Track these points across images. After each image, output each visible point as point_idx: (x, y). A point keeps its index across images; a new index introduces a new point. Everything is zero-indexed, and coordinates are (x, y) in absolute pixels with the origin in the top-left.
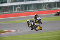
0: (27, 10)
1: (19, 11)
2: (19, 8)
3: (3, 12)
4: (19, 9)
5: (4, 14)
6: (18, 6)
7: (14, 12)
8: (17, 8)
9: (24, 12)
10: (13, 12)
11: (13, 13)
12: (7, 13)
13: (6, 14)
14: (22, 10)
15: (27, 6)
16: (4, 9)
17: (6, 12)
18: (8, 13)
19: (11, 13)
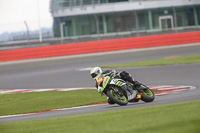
0: (193, 24)
1: (170, 26)
2: (170, 17)
3: (115, 31)
4: (169, 20)
5: (120, 36)
6: (166, 12)
7: (151, 30)
8: (161, 18)
9: (185, 30)
10: (148, 31)
11: (150, 34)
12: (129, 33)
13: (125, 36)
14: (179, 25)
15: (195, 12)
16: (119, 20)
17: (124, 30)
18: (133, 35)
19: (141, 34)
